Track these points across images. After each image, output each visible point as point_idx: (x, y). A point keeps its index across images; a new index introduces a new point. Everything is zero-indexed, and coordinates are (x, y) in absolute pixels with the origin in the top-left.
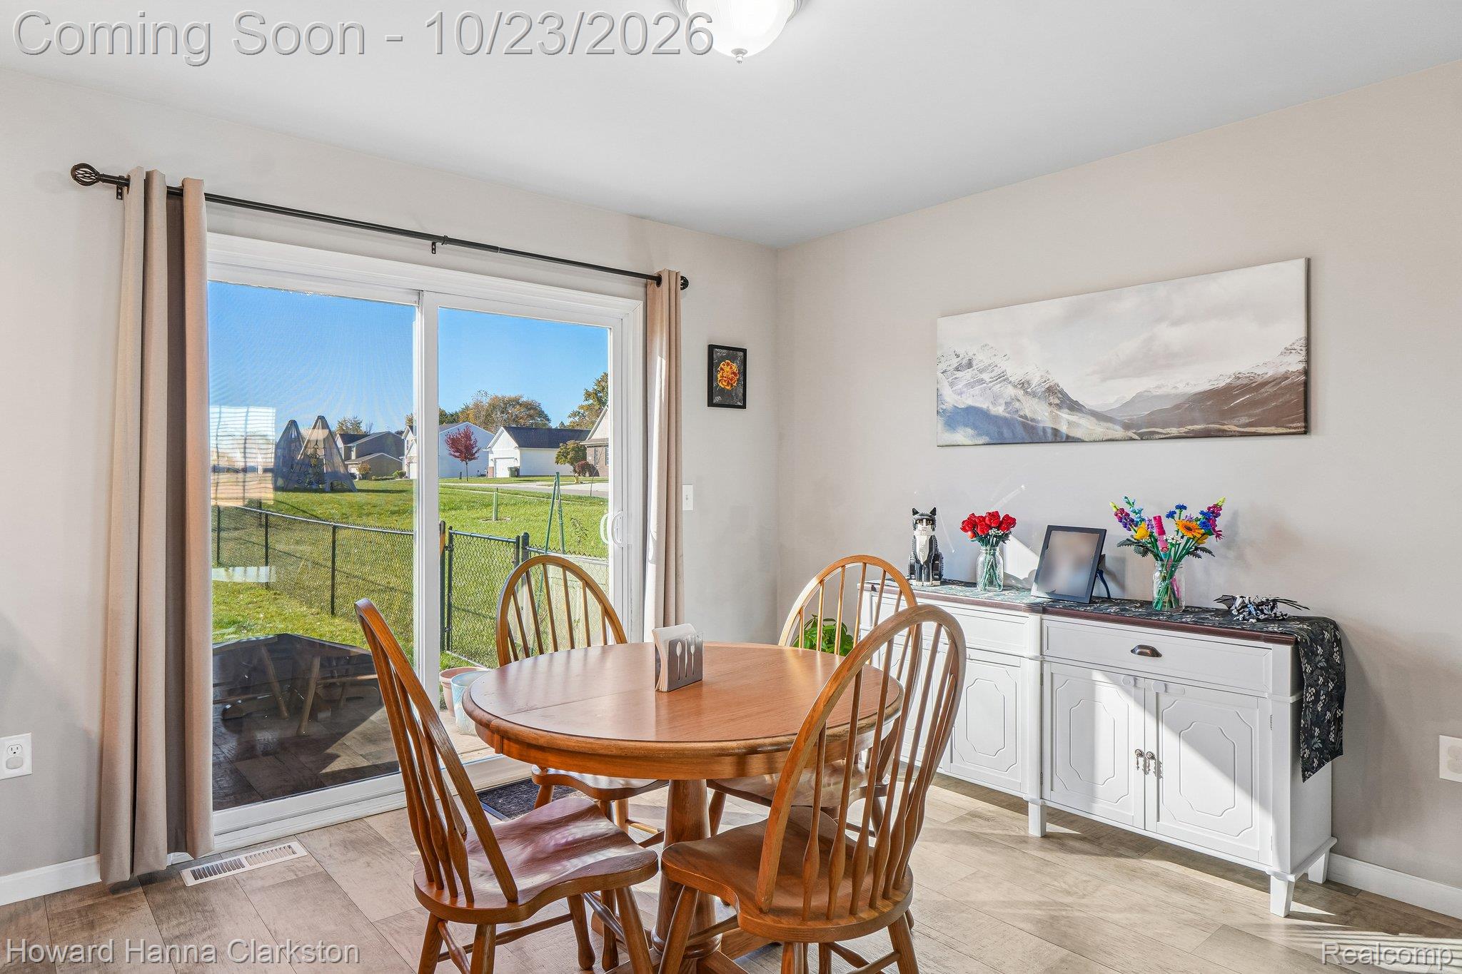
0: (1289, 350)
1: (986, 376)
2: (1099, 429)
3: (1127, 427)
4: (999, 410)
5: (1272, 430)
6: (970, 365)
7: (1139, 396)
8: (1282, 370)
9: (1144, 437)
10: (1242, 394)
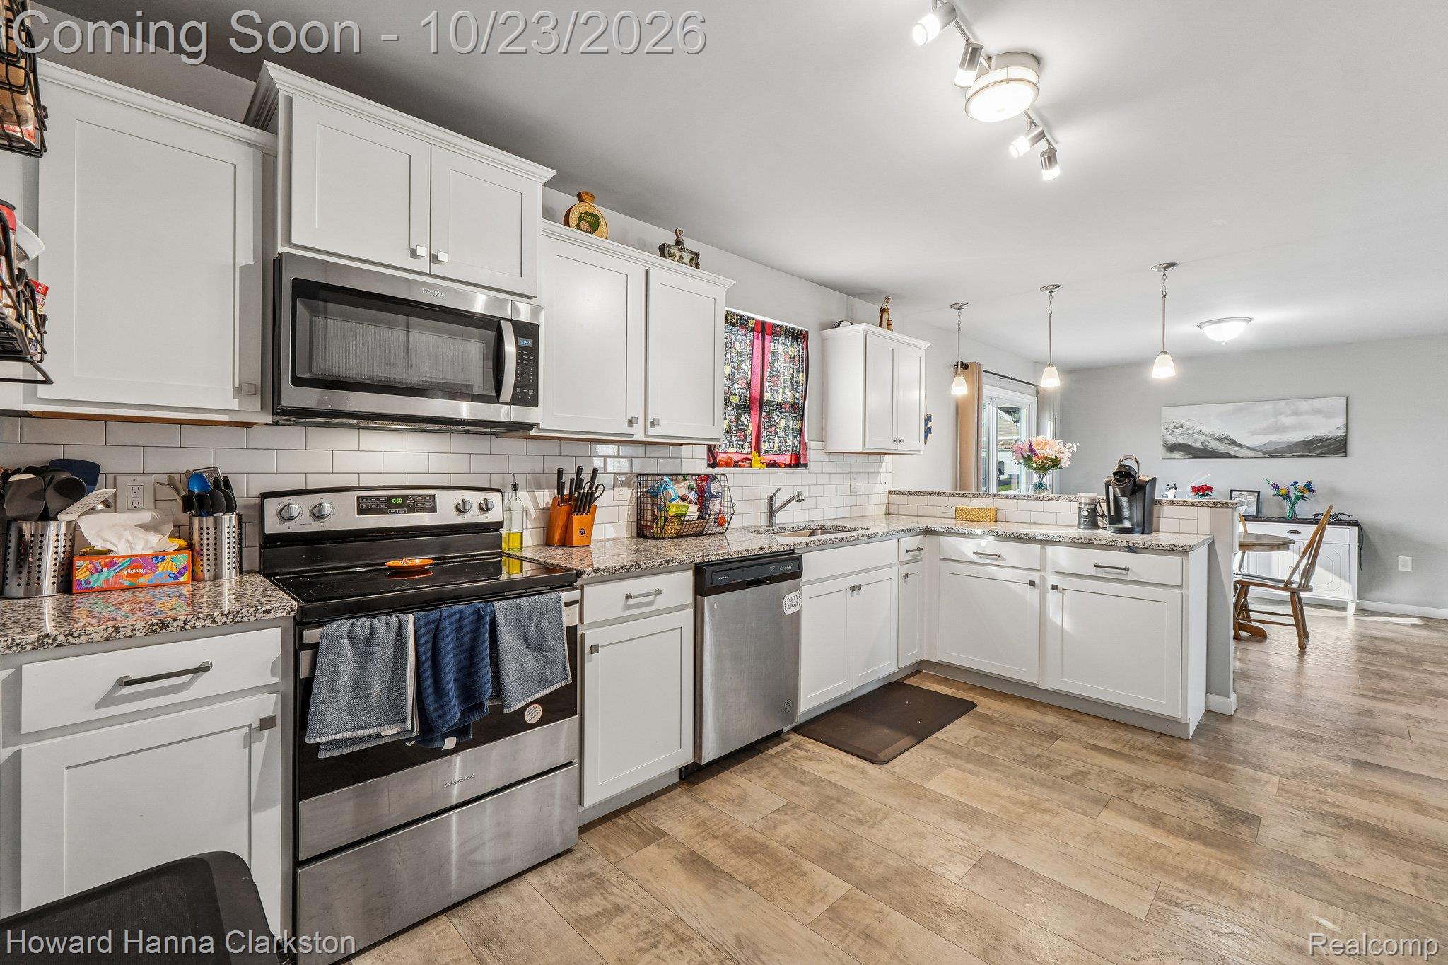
0: (1339, 428)
1: (1190, 432)
2: (1251, 454)
3: (1264, 453)
4: (1198, 445)
5: (1332, 455)
6: (1181, 426)
7: (1271, 442)
8: (1337, 435)
9: (1272, 457)
10: (1320, 442)
